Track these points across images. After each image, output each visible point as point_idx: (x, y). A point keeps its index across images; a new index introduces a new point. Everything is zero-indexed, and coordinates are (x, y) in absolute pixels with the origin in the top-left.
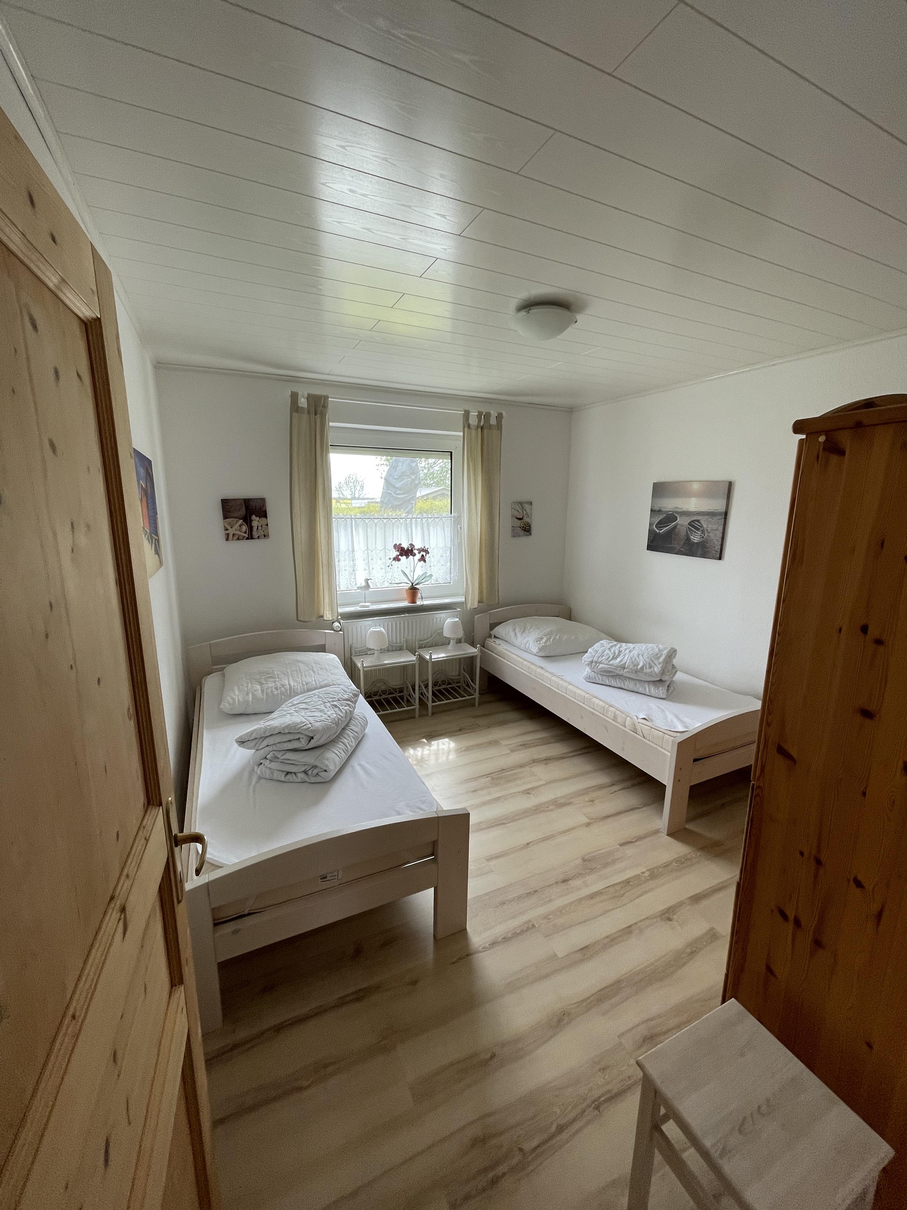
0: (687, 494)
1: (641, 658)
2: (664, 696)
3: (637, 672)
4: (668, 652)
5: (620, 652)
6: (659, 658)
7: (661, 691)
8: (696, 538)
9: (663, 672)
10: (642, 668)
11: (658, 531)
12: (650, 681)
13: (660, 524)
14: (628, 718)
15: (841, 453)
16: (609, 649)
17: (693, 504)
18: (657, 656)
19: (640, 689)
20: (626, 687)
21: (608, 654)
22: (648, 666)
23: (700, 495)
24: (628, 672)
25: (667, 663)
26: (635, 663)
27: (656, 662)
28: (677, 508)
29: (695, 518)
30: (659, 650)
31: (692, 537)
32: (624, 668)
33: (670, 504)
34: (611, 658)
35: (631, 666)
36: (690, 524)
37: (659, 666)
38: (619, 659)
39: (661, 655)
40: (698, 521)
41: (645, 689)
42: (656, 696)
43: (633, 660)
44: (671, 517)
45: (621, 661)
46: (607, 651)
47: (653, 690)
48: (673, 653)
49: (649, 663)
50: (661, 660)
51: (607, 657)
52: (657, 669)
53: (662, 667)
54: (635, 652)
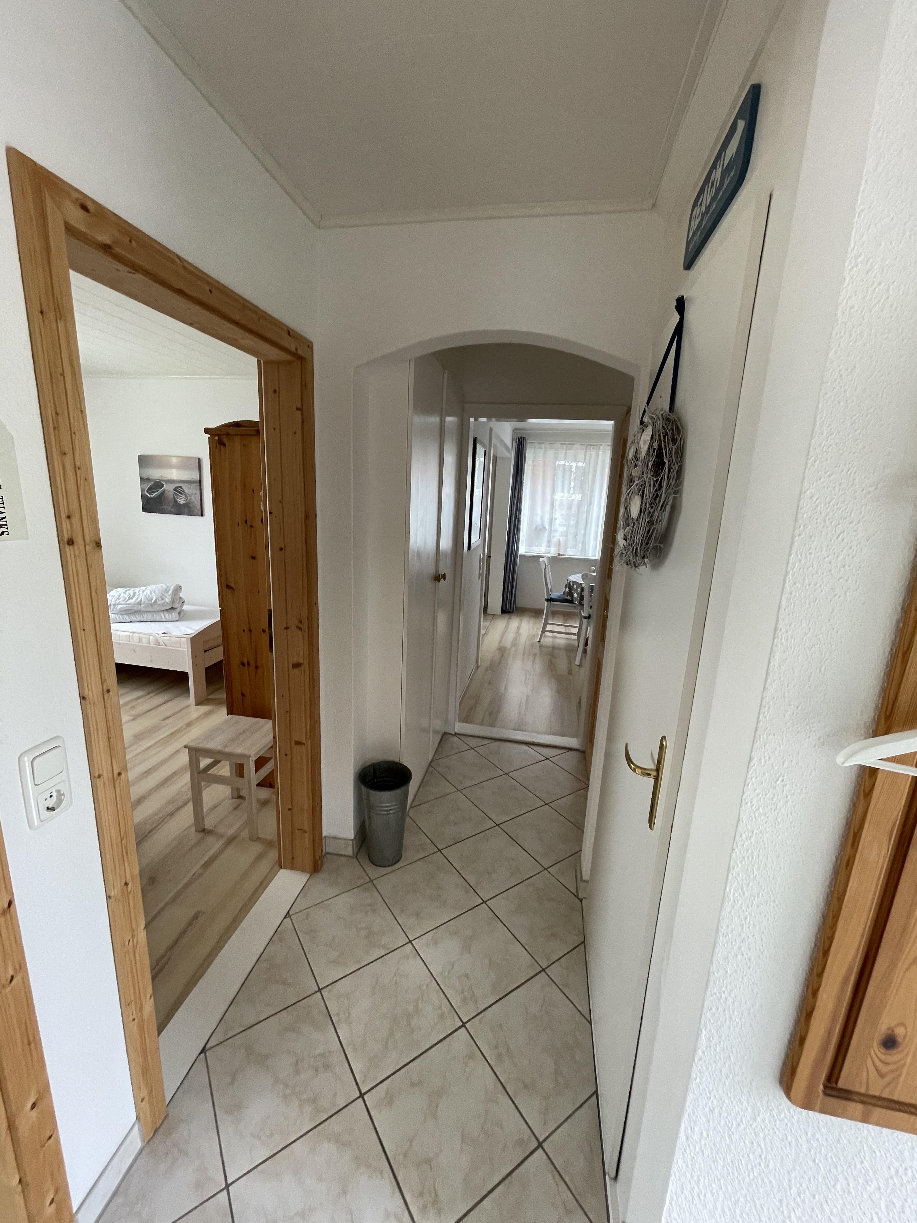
0: (169, 466)
1: (153, 594)
2: (177, 619)
3: (152, 605)
4: (175, 588)
5: (134, 594)
6: (168, 592)
7: (174, 615)
8: (181, 501)
9: (173, 602)
10: (156, 601)
11: (149, 496)
12: (164, 610)
13: (150, 490)
14: (151, 637)
15: (224, 445)
16: (125, 593)
17: (174, 474)
18: (166, 591)
19: (157, 618)
20: (145, 619)
21: (123, 597)
22: (160, 599)
23: (179, 467)
24: (145, 607)
25: (175, 595)
26: (150, 598)
27: (166, 595)
28: (162, 477)
29: (178, 485)
30: (167, 587)
31: (178, 500)
32: (141, 604)
33: (156, 474)
34: (127, 599)
35: (147, 602)
36: (175, 489)
37: (170, 598)
38: (135, 599)
39: (169, 590)
40: (181, 487)
41: (161, 616)
42: (171, 620)
43: (147, 596)
44: (158, 485)
45: (137, 599)
46: (123, 595)
47: (168, 616)
48: (178, 589)
49: (161, 597)
50: (170, 592)
51: (124, 599)
52: (168, 600)
53: (172, 597)
54: (148, 591)
